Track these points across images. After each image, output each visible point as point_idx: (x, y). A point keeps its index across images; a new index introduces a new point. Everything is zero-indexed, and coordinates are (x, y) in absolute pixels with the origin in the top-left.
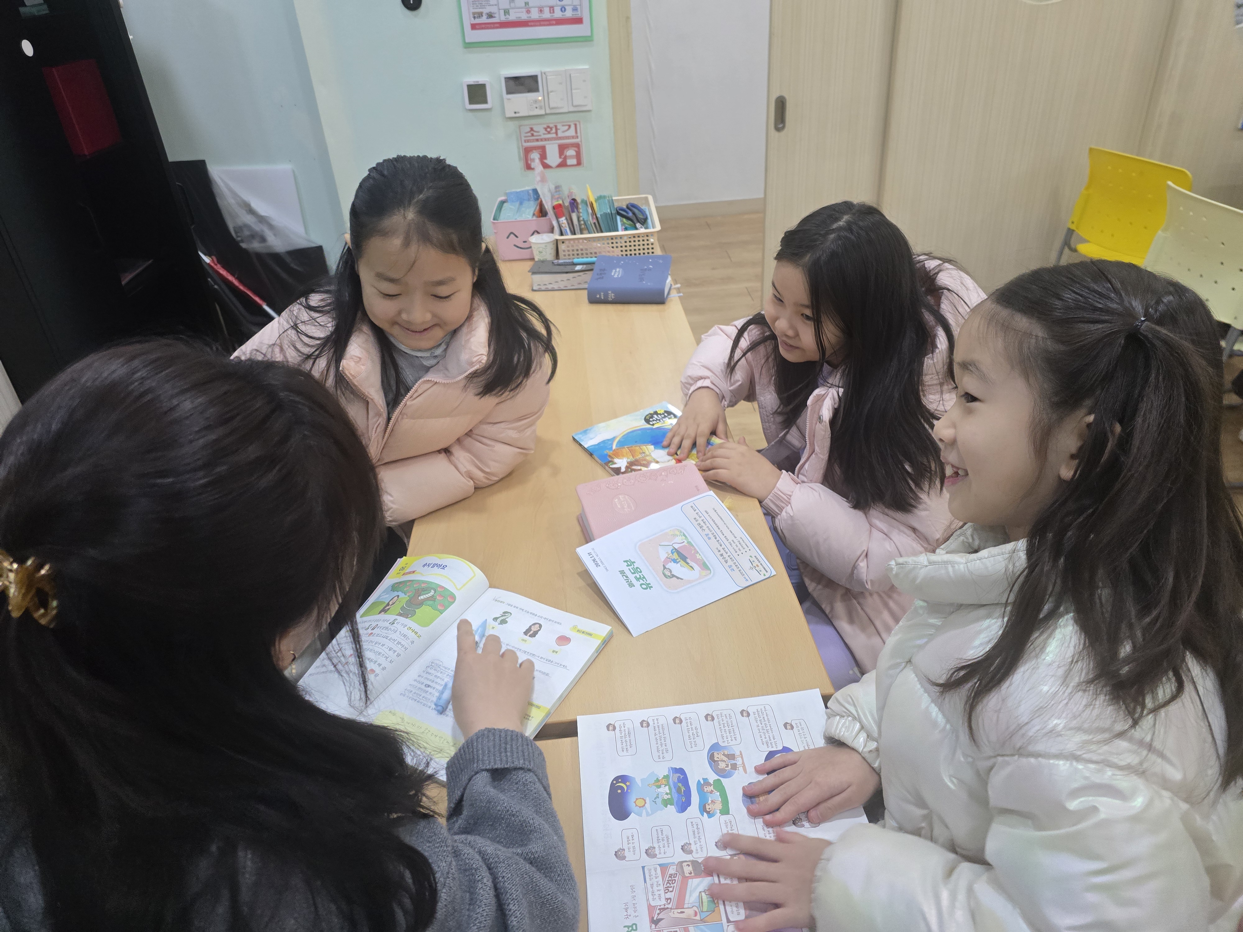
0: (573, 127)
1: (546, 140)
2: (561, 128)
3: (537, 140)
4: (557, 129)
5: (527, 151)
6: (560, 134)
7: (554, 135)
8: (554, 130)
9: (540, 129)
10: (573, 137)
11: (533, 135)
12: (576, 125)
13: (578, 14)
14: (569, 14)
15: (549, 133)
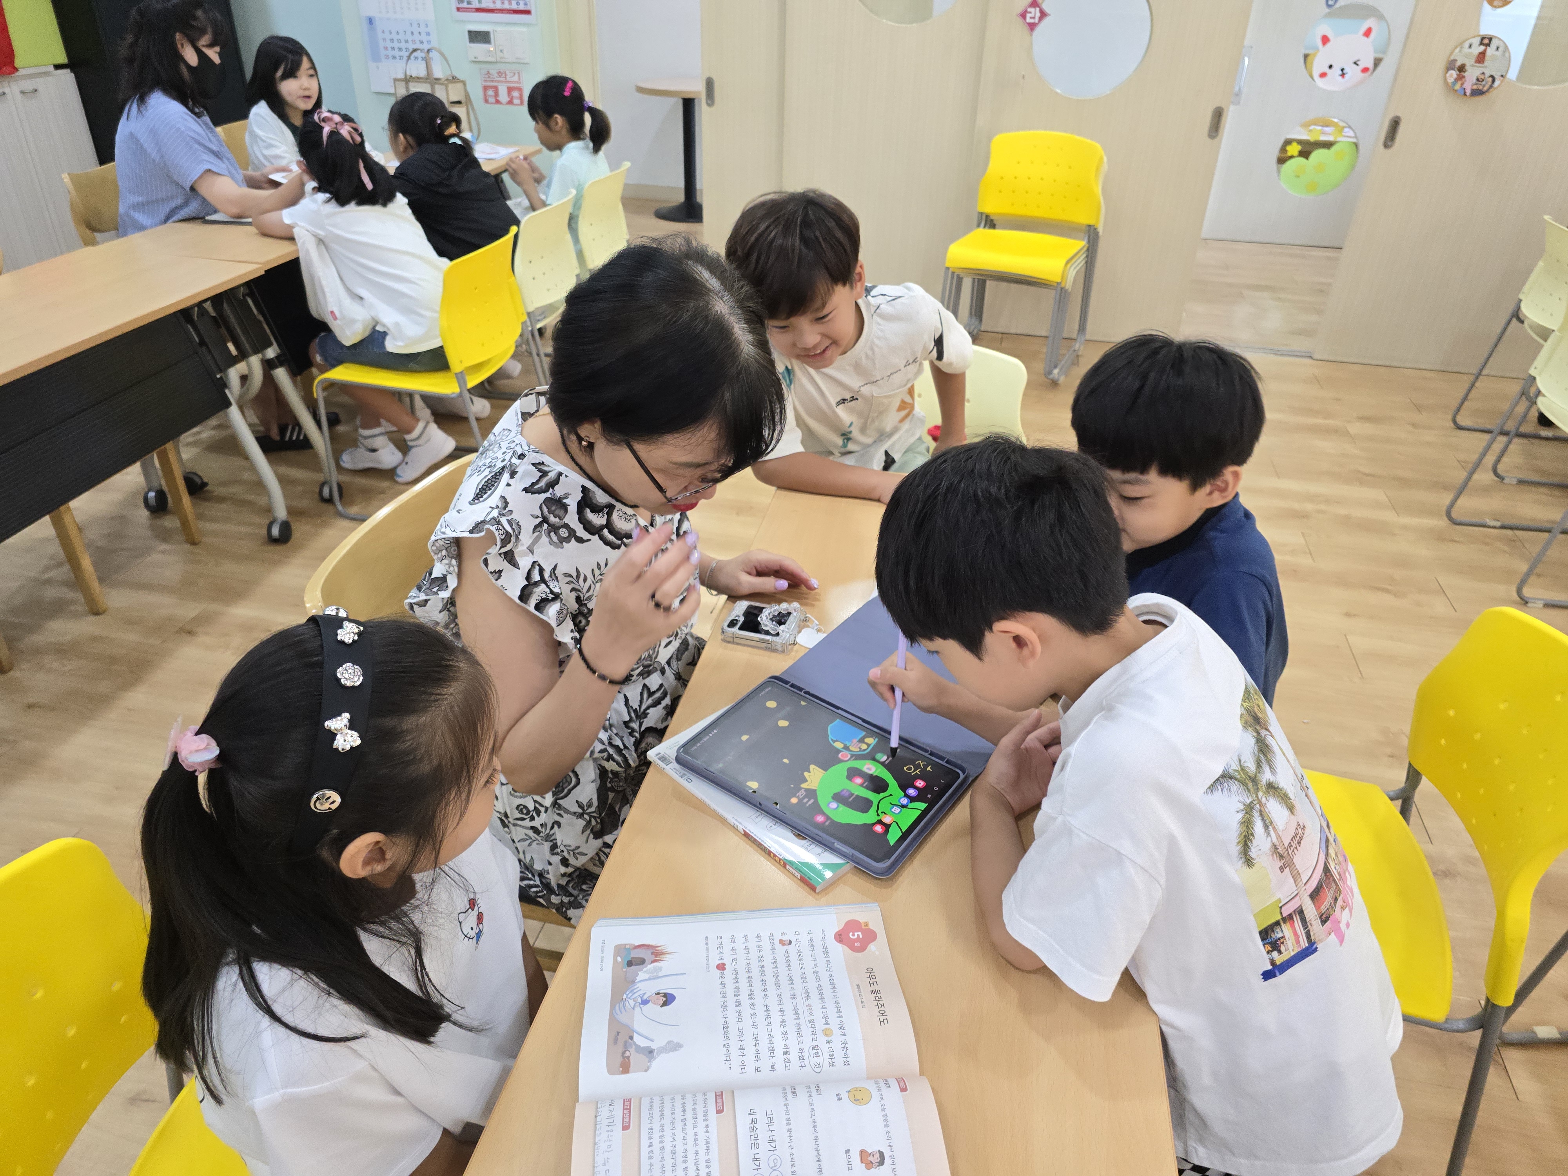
0: (517, 75)
1: (499, 82)
2: (509, 75)
3: (492, 81)
4: (506, 75)
5: (486, 88)
6: (508, 79)
7: (503, 79)
8: (504, 75)
9: (494, 72)
10: (517, 82)
11: (489, 77)
12: (519, 73)
13: (527, 8)
14: (522, 7)
15: (500, 76)
